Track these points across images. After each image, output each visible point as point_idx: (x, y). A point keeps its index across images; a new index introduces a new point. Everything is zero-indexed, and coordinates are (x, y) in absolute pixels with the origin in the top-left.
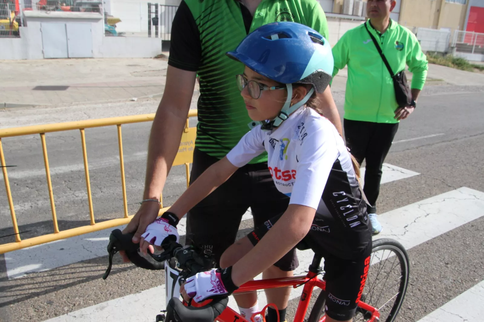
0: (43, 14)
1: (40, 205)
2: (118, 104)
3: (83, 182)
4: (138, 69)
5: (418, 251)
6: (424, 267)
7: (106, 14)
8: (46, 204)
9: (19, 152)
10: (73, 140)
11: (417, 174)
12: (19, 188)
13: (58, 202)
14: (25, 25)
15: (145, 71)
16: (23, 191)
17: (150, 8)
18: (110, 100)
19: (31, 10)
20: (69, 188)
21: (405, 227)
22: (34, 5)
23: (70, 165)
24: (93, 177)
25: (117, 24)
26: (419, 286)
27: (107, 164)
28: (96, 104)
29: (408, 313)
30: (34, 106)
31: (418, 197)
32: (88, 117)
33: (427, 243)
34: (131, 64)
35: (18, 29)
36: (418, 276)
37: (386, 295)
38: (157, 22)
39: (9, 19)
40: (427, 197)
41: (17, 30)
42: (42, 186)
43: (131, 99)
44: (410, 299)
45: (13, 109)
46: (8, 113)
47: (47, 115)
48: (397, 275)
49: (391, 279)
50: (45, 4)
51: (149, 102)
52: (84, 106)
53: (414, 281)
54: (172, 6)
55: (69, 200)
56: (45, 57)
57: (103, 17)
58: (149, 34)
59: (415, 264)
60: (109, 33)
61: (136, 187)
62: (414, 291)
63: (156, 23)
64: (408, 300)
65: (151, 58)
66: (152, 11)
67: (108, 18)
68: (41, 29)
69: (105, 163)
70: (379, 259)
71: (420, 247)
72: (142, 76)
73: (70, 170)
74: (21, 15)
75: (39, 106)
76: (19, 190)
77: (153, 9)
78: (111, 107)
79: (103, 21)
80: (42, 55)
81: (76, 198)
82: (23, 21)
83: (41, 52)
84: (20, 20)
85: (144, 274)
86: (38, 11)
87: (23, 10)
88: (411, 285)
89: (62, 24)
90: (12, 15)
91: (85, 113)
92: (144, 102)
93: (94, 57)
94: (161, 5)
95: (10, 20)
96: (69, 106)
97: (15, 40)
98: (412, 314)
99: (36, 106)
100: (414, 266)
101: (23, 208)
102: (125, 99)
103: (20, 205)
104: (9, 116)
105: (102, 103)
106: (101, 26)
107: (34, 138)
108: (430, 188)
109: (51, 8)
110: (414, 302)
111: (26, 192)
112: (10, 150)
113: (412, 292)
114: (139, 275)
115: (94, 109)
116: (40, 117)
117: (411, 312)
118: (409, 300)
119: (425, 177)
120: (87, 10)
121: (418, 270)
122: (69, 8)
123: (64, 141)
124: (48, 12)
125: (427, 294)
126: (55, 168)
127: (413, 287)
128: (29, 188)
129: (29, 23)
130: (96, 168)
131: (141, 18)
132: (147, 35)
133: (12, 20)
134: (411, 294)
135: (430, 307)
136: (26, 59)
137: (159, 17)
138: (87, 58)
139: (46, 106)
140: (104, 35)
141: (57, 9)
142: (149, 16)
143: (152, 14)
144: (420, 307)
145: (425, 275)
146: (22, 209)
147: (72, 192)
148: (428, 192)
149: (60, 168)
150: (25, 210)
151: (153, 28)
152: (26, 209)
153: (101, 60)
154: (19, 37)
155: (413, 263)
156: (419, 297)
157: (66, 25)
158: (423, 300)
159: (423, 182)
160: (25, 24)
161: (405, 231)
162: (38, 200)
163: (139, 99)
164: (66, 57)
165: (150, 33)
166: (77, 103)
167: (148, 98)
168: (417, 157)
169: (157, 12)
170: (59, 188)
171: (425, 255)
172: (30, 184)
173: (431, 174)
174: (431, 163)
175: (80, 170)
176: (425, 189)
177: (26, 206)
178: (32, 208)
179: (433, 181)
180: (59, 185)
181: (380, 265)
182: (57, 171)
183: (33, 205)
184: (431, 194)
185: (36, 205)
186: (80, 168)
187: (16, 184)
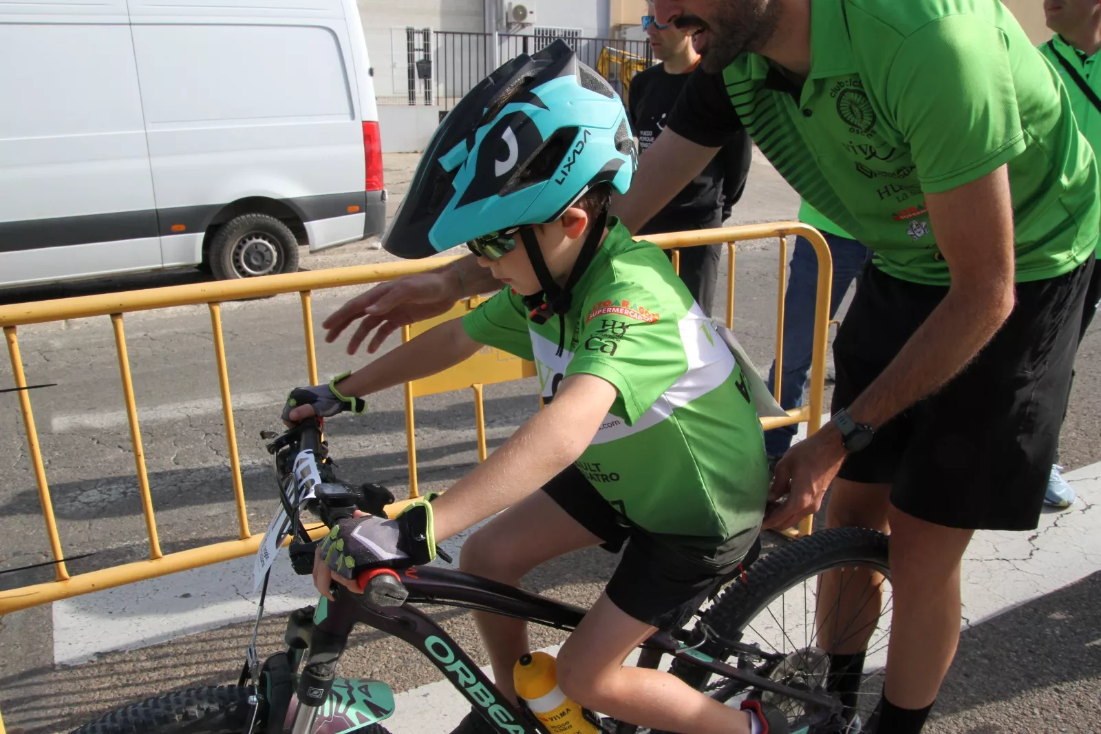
4: (387, 178)
5: (1068, 600)
8: (158, 488)
9: (110, 367)
12: (103, 453)
13: (187, 483)
15: (403, 182)
16: (110, 457)
17: (413, 39)
20: (215, 450)
21: (1030, 540)
24: (271, 423)
26: (1078, 693)
36: (1073, 668)
37: (991, 719)
38: (429, 70)
40: (1083, 464)
42: (153, 445)
43: (370, 246)
44: (1056, 730)
48: (1017, 663)
53: (1064, 681)
54: (462, 34)
55: (211, 477)
58: (410, 100)
59: (1062, 636)
61: (370, 448)
62: (1066, 709)
63: (425, 73)
65: (416, 152)
66: (416, 47)
71: (1073, 592)
72: (394, 194)
76: (100, 454)
77: (419, 41)
85: (376, 658)
88: (1056, 690)
94: (437, 33)
100: (1061, 639)
101: (106, 496)
102: (354, 246)
103: (99, 489)
107: (145, 335)
108: (1090, 441)
111: (116, 460)
112: (91, 365)
114: (365, 660)
118: (1054, 731)
126: (187, 404)
127: (1063, 696)
128: (124, 451)
130: (279, 403)
132: (406, 101)
134: (1058, 716)
137: (433, 58)
142: (410, 58)
143: (416, 53)
145: (1093, 665)
146: (104, 500)
148: (1086, 449)
149: (197, 403)
150: (110, 502)
151: (419, 84)
152: (112, 499)
156: (1079, 724)
161: (1033, 548)
165: (412, 96)
169: (426, 48)
170: (191, 449)
171: (1087, 613)
172: (128, 439)
173: (1090, 406)
174: (1087, 378)
175: (242, 408)
176: (1078, 444)
177: (113, 492)
178: (125, 496)
179: (1097, 421)
180: (193, 444)
181: (971, 639)
182: (191, 410)
183: (130, 490)
184: (1092, 456)
185: (134, 489)
186: (242, 403)
187: (95, 442)
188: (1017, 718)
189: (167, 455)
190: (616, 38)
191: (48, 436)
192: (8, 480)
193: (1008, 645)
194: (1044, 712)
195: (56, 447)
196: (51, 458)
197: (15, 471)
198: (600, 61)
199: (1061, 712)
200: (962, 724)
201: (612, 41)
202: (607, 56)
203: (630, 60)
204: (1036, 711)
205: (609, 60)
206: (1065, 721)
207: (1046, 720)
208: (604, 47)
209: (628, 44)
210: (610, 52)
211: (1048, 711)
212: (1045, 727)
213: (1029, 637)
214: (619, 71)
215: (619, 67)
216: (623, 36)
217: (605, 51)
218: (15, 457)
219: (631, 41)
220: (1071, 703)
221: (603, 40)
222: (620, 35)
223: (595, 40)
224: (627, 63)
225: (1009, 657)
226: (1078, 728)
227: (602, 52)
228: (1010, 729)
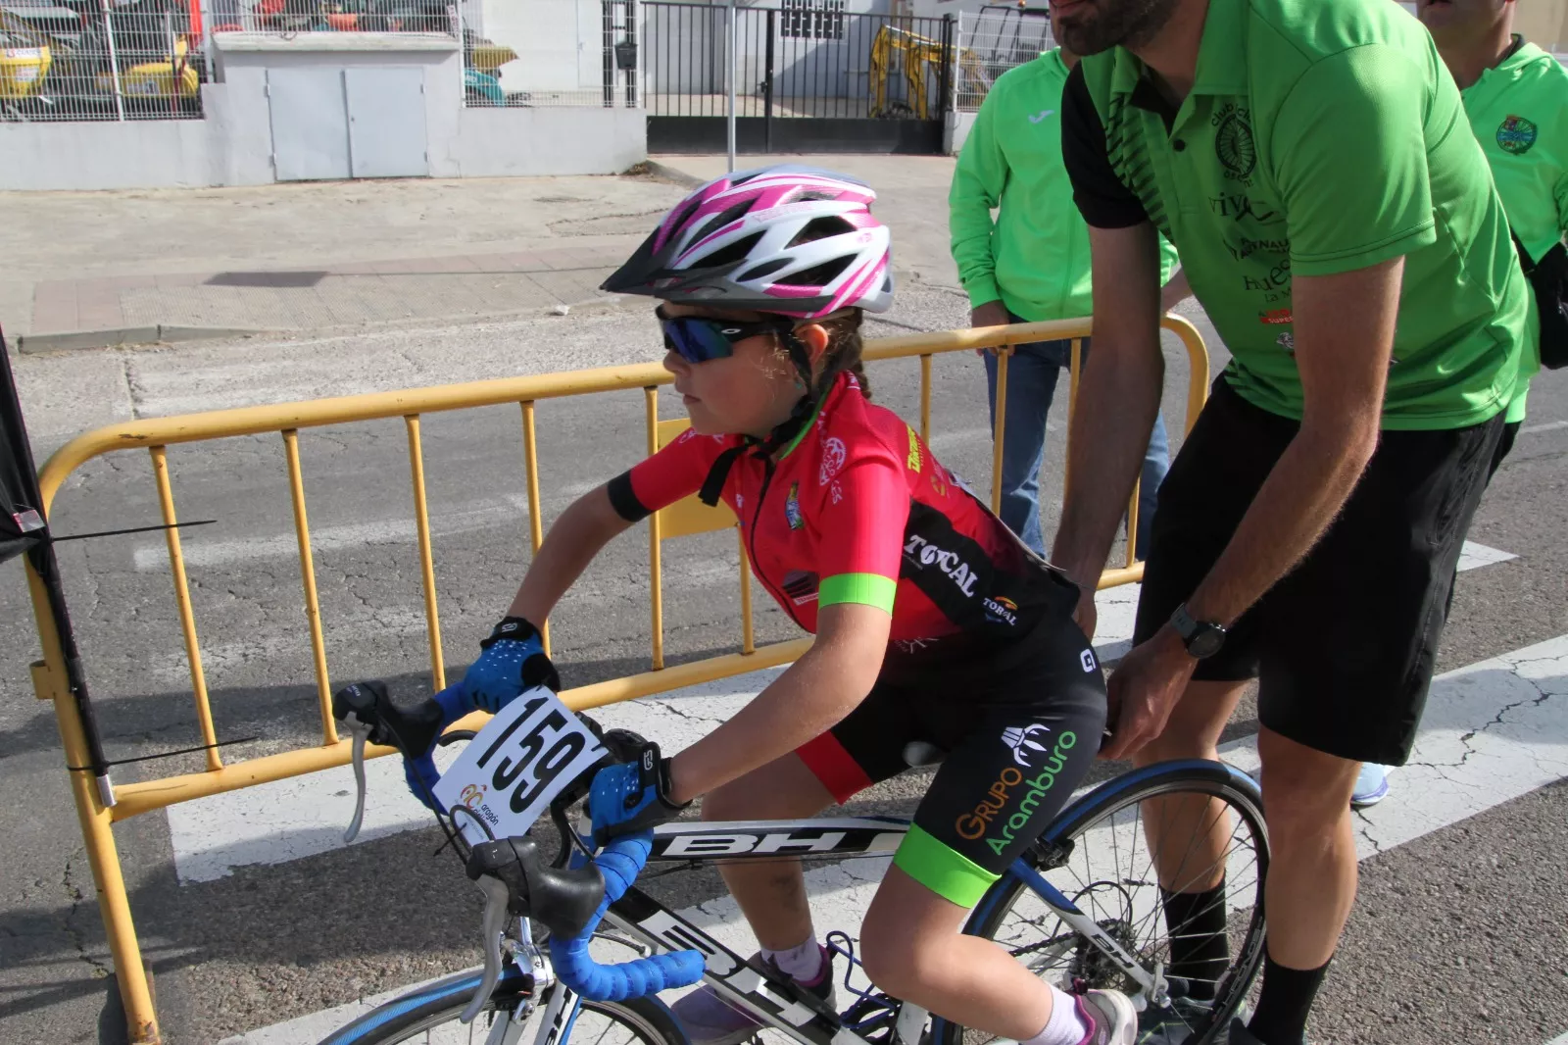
0: (272, 40)
1: (271, 652)
2: (511, 326)
3: (404, 580)
4: (574, 212)
5: (1510, 819)
6: (1532, 877)
7: (468, 36)
8: (289, 650)
9: (205, 480)
10: (370, 443)
11: (1509, 556)
12: (206, 597)
14: (219, 78)
15: (595, 219)
16: (220, 606)
17: (611, 13)
18: (482, 315)
19: (236, 30)
20: (360, 598)
21: (1463, 739)
22: (245, 14)
23: (361, 523)
25: (503, 68)
26: (1517, 939)
27: (479, 520)
28: (438, 326)
29: (1477, 1030)
30: (246, 335)
31: (1510, 637)
32: (415, 368)
33: (1546, 796)
34: (549, 194)
35: (199, 90)
36: (1512, 907)
37: (1402, 969)
38: (634, 56)
39: (170, 59)
40: (1540, 638)
41: (195, 94)
42: (275, 590)
43: (552, 309)
44: (1485, 984)
45: (183, 343)
46: (169, 356)
47: (287, 363)
48: (1438, 899)
49: (1416, 912)
50: (279, 10)
51: (607, 318)
52: (400, 334)
53: (1500, 923)
54: (680, 6)
55: (360, 635)
56: (279, 178)
57: (460, 45)
58: (605, 98)
59: (1499, 867)
60: (479, 95)
62: (1499, 958)
63: (628, 61)
64: (1477, 986)
65: (613, 174)
66: (614, 23)
67: (475, 46)
68: (266, 89)
69: (473, 517)
70: (1376, 844)
71: (1516, 809)
72: (583, 235)
73: (363, 539)
74: (206, 46)
75: (264, 333)
76: (204, 600)
77: (619, 15)
78: (487, 336)
79: (459, 59)
80: (271, 170)
81: (384, 631)
82: (214, 65)
83: (267, 163)
84: (204, 61)
86: (259, 32)
87: (211, 29)
88: (1489, 935)
89: (329, 73)
90: (180, 48)
91: (406, 357)
92: (593, 320)
93: (431, 174)
95: (173, 62)
96: (355, 334)
97: (190, 126)
98: (1494, 1036)
99: (254, 333)
100: (1498, 870)
101: (219, 659)
102: (531, 310)
103: (210, 649)
104: (171, 367)
105: (458, 323)
106: (454, 75)
108: (1553, 606)
109: (298, 22)
110: (1500, 994)
111: (229, 610)
113: (1492, 960)
115: (435, 341)
116: (265, 367)
117: (1490, 1029)
118: (1482, 986)
119: (1533, 567)
120: (409, 26)
121: (1510, 886)
122: (353, 18)
123: (342, 447)
124: (290, 34)
125: (1546, 968)
126: (317, 534)
127: (1496, 942)
128: (237, 597)
129: (230, 72)
130: (443, 535)
131: (580, 46)
132: (600, 100)
133: (179, 62)
134: (1489, 967)
135: (1559, 1015)
136: (221, 186)
137: (638, 41)
138: (410, 177)
139: (283, 332)
140: (464, 104)
141: (315, 23)
142: (607, 39)
143: (614, 32)
144: (1520, 1012)
145: (1538, 904)
146: (218, 664)
147: (371, 611)
148: (1547, 619)
149: (326, 533)
150: (224, 667)
151: (620, 79)
152: (229, 663)
153: (455, 183)
154: (201, 117)
155: (1495, 862)
156: (1515, 978)
157: (343, 74)
158: (1530, 989)
159: (1526, 583)
160: (218, 76)
161: (1466, 750)
162: (263, 636)
163: (576, 307)
164: (346, 175)
165: (608, 94)
166: (383, 323)
167: (603, 304)
168: (1507, 499)
169: (630, 25)
170: (329, 597)
171: (1535, 836)
172: (240, 582)
173: (1555, 558)
174: (1553, 518)
175: (395, 540)
176: (1535, 610)
177: (229, 654)
178: (246, 660)
179: (1564, 579)
180: (331, 589)
181: (1380, 867)
182: (323, 542)
183: (251, 651)
184: (1554, 627)
185: (257, 651)
186: (393, 534)
187: (196, 585)
188: (1436, 969)
189: (296, 604)
190: (899, 13)
191: (132, 575)
192: (84, 635)
193: (1427, 875)
194: (1471, 962)
195: (144, 592)
196: (138, 605)
197: (93, 624)
198: (877, 46)
199: (1493, 963)
200: (1363, 975)
201: (893, 19)
202: (886, 39)
203: (919, 46)
204: (1461, 960)
205: (890, 45)
206: (1497, 974)
207: (1473, 972)
208: (882, 26)
209: (916, 23)
210: (891, 34)
211: (1476, 961)
212: (1471, 980)
213: (1455, 867)
214: (903, 60)
215: (904, 56)
216: (909, 8)
217: (884, 32)
218: (89, 604)
219: (921, 19)
220: (1506, 951)
221: (881, 17)
222: (904, 7)
223: (870, 15)
224: (915, 49)
225: (1428, 892)
226: (1514, 983)
227: (880, 31)
228: (1425, 982)
